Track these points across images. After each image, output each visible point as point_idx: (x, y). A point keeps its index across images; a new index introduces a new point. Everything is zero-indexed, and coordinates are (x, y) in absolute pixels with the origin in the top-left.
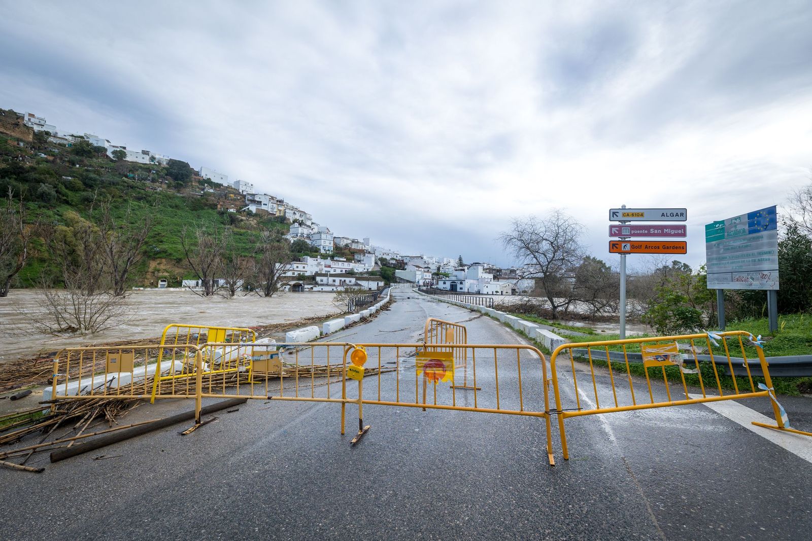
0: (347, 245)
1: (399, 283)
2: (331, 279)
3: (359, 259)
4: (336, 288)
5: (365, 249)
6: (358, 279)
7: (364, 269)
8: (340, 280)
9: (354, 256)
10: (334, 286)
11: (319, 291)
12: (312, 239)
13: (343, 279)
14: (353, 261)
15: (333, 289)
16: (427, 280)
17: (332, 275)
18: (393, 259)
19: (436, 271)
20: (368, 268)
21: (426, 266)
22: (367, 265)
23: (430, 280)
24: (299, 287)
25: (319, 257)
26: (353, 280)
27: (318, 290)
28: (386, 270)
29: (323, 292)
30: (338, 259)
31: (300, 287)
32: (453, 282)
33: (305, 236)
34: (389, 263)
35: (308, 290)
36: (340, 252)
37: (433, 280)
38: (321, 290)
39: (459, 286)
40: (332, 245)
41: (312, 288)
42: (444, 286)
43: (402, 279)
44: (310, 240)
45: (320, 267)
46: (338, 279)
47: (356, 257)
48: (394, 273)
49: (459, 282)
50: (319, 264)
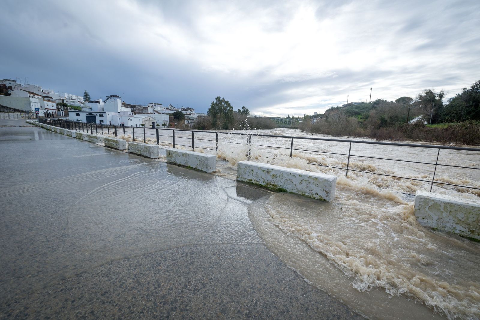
16: (50, 110)
19: (60, 102)
21: (45, 95)
23: (54, 111)
32: (90, 114)
37: (59, 110)
39: (98, 119)
42: (78, 118)
49: (98, 114)
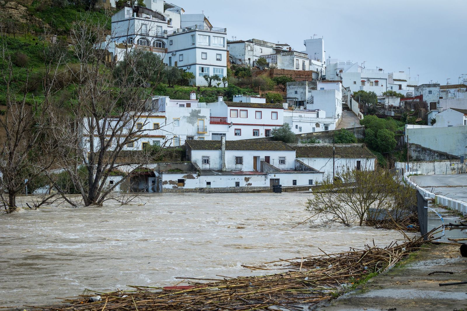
0: (262, 62)
1: (418, 160)
2: (230, 155)
3: (299, 97)
4: (247, 180)
5: (313, 68)
6: (302, 153)
7: (318, 125)
8: (255, 158)
9: (284, 90)
10: (240, 173)
11: (201, 190)
12: (171, 49)
13: (262, 155)
14: (286, 105)
15: (237, 184)
17: (232, 146)
18: (391, 94)
20: (328, 121)
22: (322, 114)
24: (147, 181)
25: (193, 96)
26: (290, 157)
27: (198, 186)
28: (378, 127)
29: (211, 191)
30: (244, 99)
31: (150, 180)
33: (152, 41)
34: (383, 107)
35: (170, 186)
36: (245, 80)
38: (204, 186)
40: (224, 62)
41: (181, 181)
43: (424, 149)
44: (166, 51)
45: (199, 123)
46: (248, 156)
47: (291, 92)
48: (402, 133)
50: (195, 115)
